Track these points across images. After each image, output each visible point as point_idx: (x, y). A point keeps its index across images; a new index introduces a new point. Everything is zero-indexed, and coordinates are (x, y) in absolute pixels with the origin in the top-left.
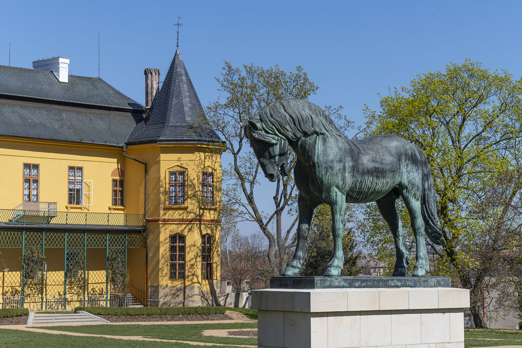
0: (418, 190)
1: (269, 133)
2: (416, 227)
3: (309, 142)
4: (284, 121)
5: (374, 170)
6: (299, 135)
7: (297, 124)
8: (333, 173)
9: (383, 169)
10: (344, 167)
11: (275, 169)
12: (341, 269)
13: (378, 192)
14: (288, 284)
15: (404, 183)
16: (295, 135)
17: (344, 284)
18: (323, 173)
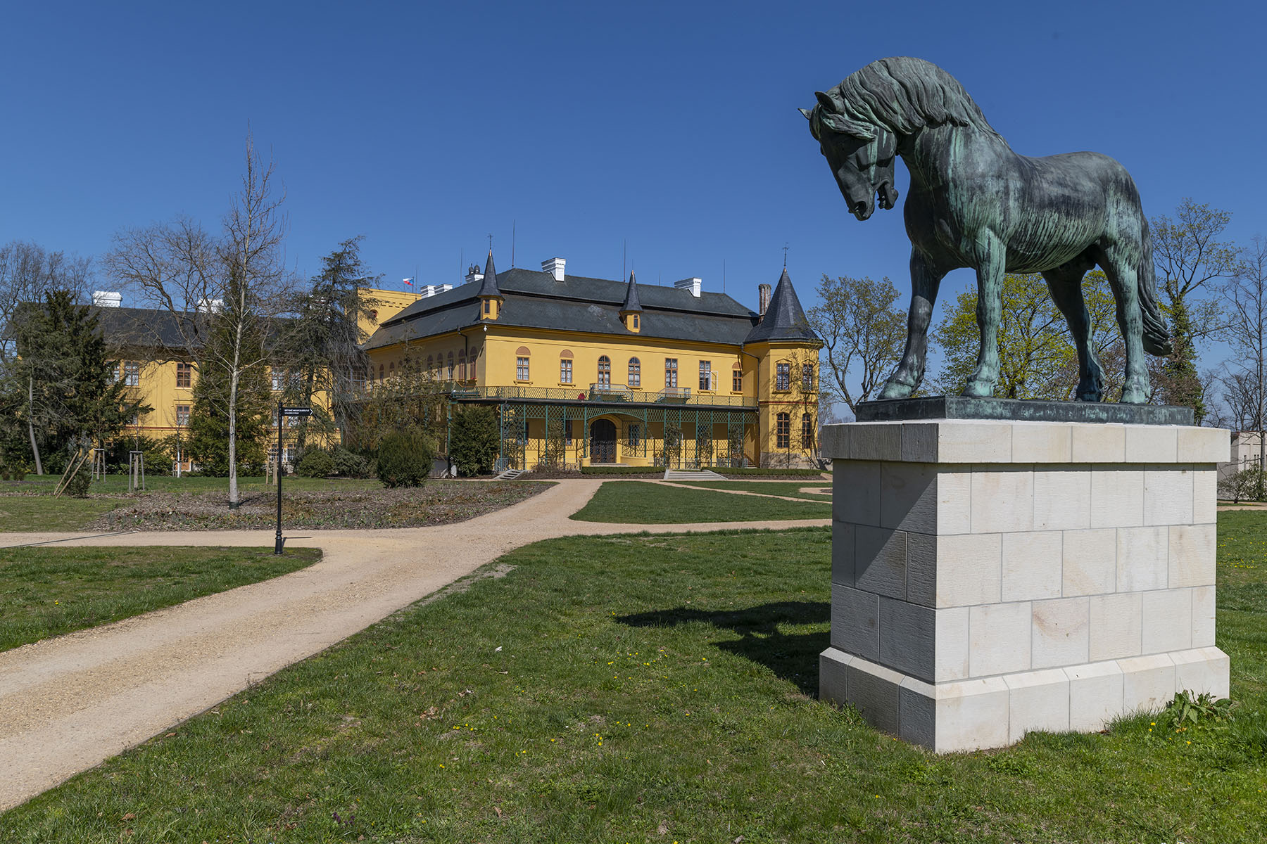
0: (1136, 248)
1: (858, 119)
2: (1128, 318)
3: (937, 139)
4: (888, 92)
5: (1061, 200)
6: (918, 121)
7: (914, 99)
8: (984, 199)
9: (1079, 201)
10: (1007, 188)
11: (868, 192)
12: (993, 385)
13: (1065, 246)
14: (891, 413)
15: (1111, 235)
16: (909, 121)
17: (1003, 412)
18: (964, 199)
